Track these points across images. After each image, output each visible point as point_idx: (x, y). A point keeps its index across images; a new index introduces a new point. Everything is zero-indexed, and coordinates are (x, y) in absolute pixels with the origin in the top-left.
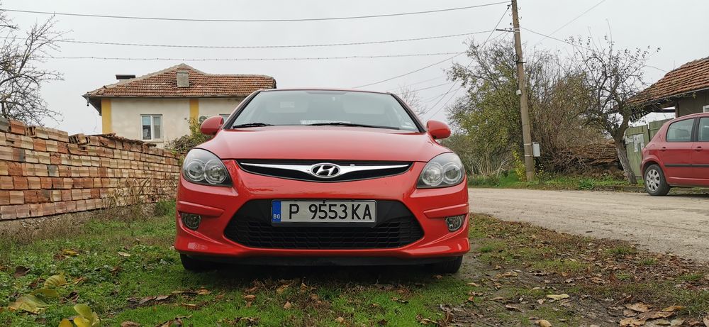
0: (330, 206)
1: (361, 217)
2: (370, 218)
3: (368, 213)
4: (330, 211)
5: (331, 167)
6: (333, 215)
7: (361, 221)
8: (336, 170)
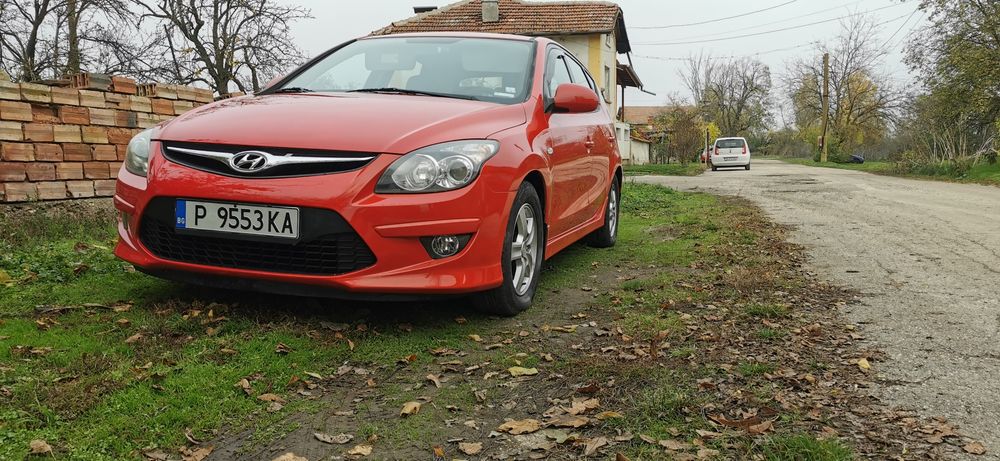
0: (243, 211)
1: (280, 230)
2: (291, 232)
3: (287, 226)
4: (243, 218)
5: (258, 157)
6: (246, 224)
7: (280, 235)
8: (263, 162)
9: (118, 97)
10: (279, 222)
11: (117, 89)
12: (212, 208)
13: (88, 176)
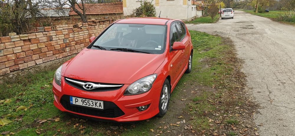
0: (88, 101)
3: (100, 106)
4: (88, 103)
5: (91, 85)
7: (98, 108)
8: (92, 87)
9: (46, 33)
10: (98, 105)
11: (46, 30)
12: (80, 99)
13: (41, 57)
